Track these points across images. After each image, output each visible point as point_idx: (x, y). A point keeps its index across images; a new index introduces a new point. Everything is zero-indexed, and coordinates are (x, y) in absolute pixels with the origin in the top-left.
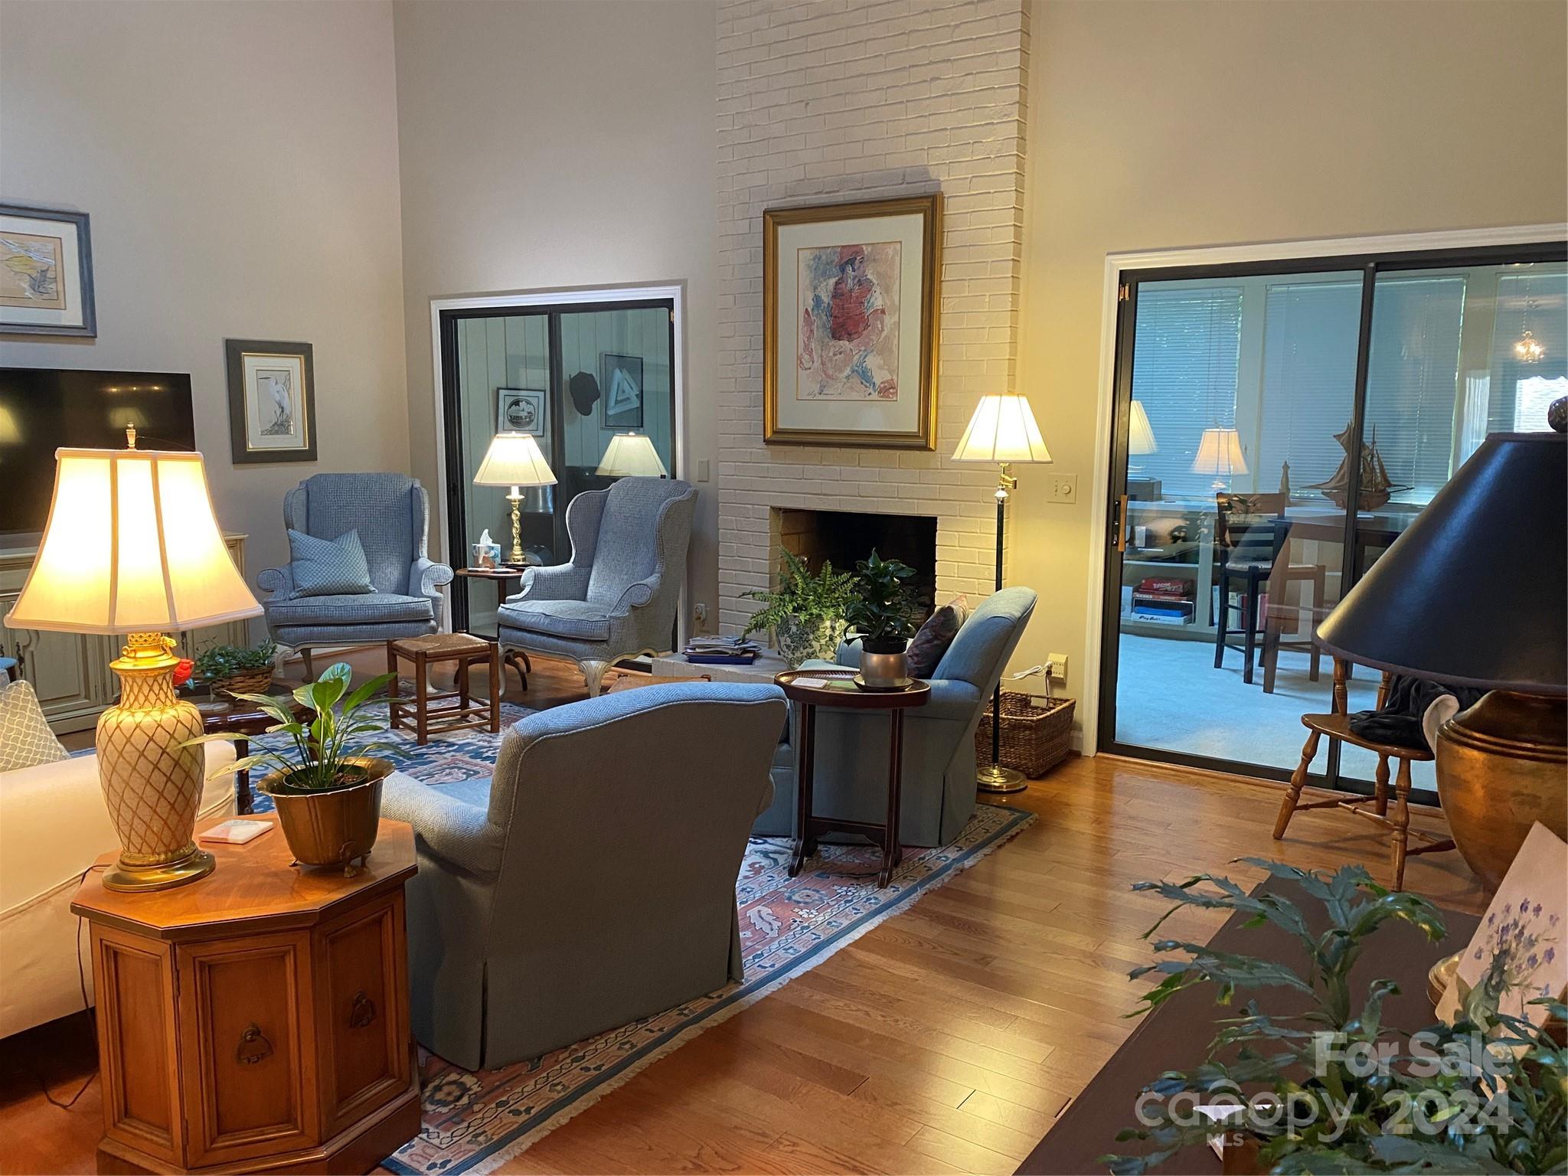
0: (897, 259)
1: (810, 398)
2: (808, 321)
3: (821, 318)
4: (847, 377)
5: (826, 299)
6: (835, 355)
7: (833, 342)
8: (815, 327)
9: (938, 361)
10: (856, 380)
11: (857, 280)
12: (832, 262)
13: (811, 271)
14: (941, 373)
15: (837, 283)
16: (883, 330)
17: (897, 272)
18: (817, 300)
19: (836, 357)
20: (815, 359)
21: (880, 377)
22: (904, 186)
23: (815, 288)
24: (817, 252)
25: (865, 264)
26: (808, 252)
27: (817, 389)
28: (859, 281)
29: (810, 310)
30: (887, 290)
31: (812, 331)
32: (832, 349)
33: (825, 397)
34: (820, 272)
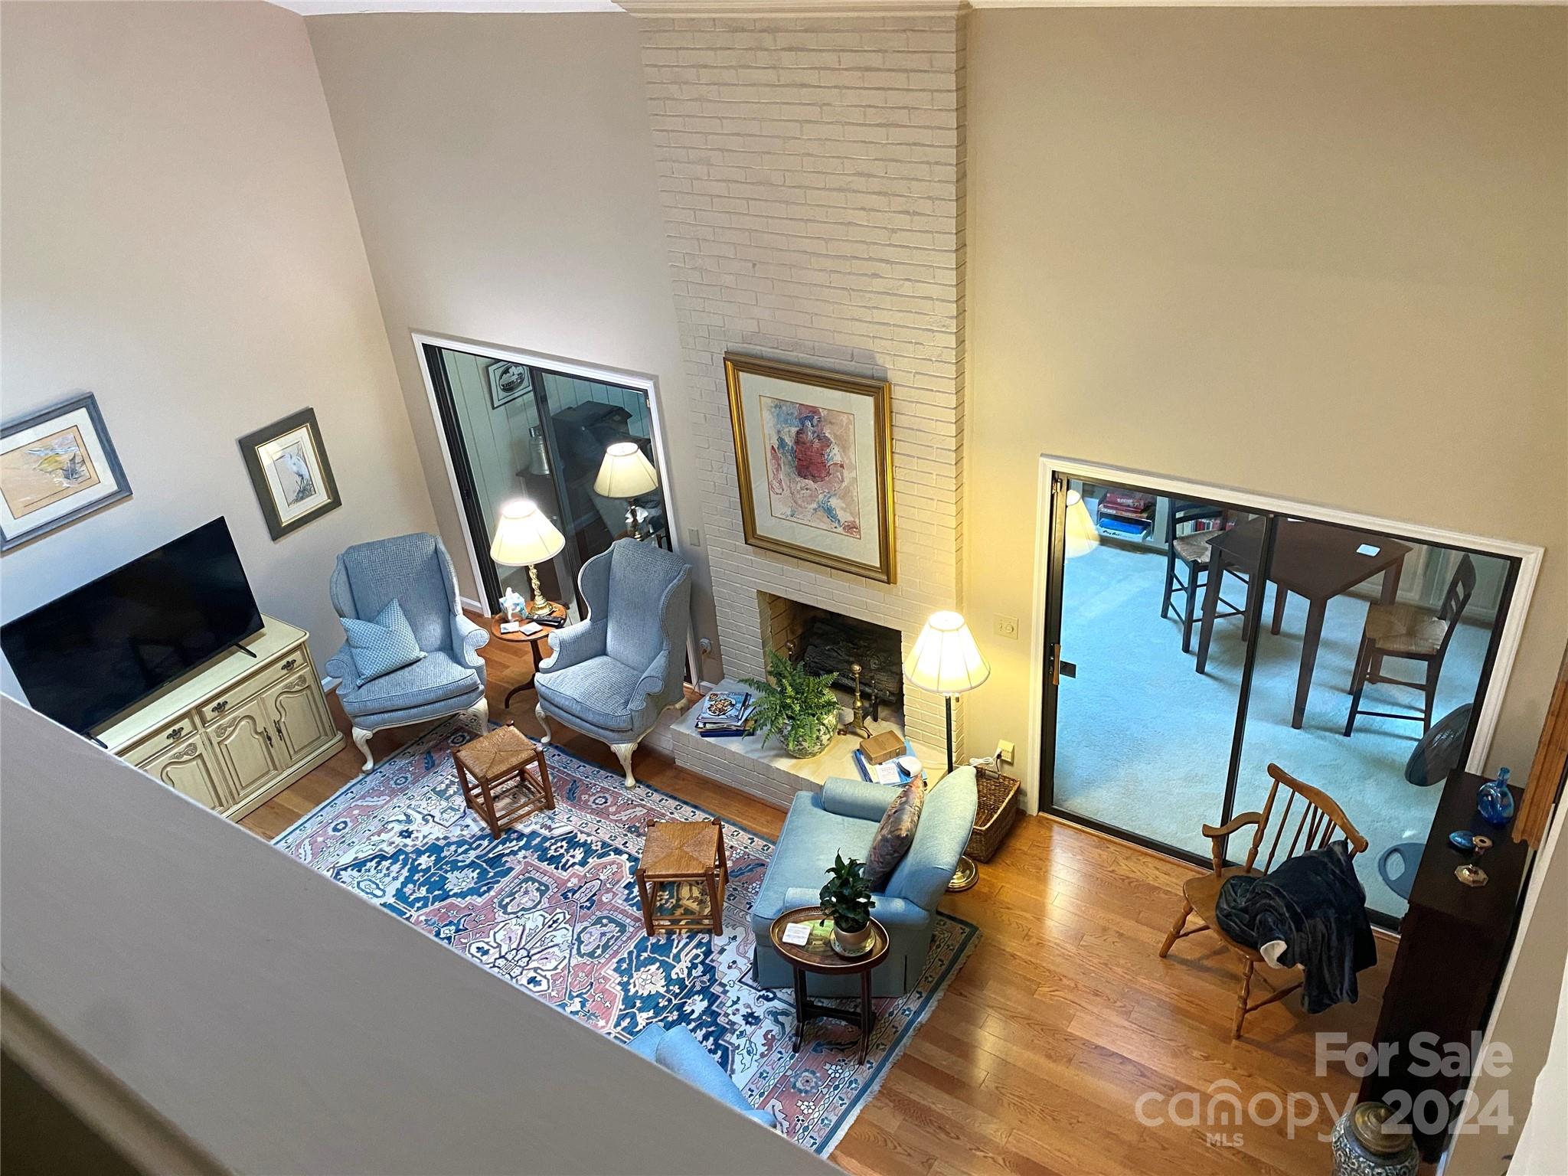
0: (851, 427)
1: (784, 517)
2: (775, 457)
3: (786, 457)
4: (815, 509)
5: (789, 441)
6: (802, 489)
7: (799, 479)
8: (781, 462)
9: (894, 515)
10: (820, 513)
11: (816, 435)
12: (792, 414)
13: (774, 417)
14: (897, 525)
15: (798, 433)
16: (843, 481)
17: (852, 437)
18: (781, 441)
19: (803, 492)
20: (784, 487)
21: (844, 516)
22: (853, 363)
23: (779, 432)
24: (777, 402)
25: (823, 423)
26: (770, 400)
27: (789, 513)
28: (818, 436)
29: (776, 447)
30: (844, 449)
31: (779, 465)
32: (799, 485)
33: (795, 520)
34: (782, 419)
